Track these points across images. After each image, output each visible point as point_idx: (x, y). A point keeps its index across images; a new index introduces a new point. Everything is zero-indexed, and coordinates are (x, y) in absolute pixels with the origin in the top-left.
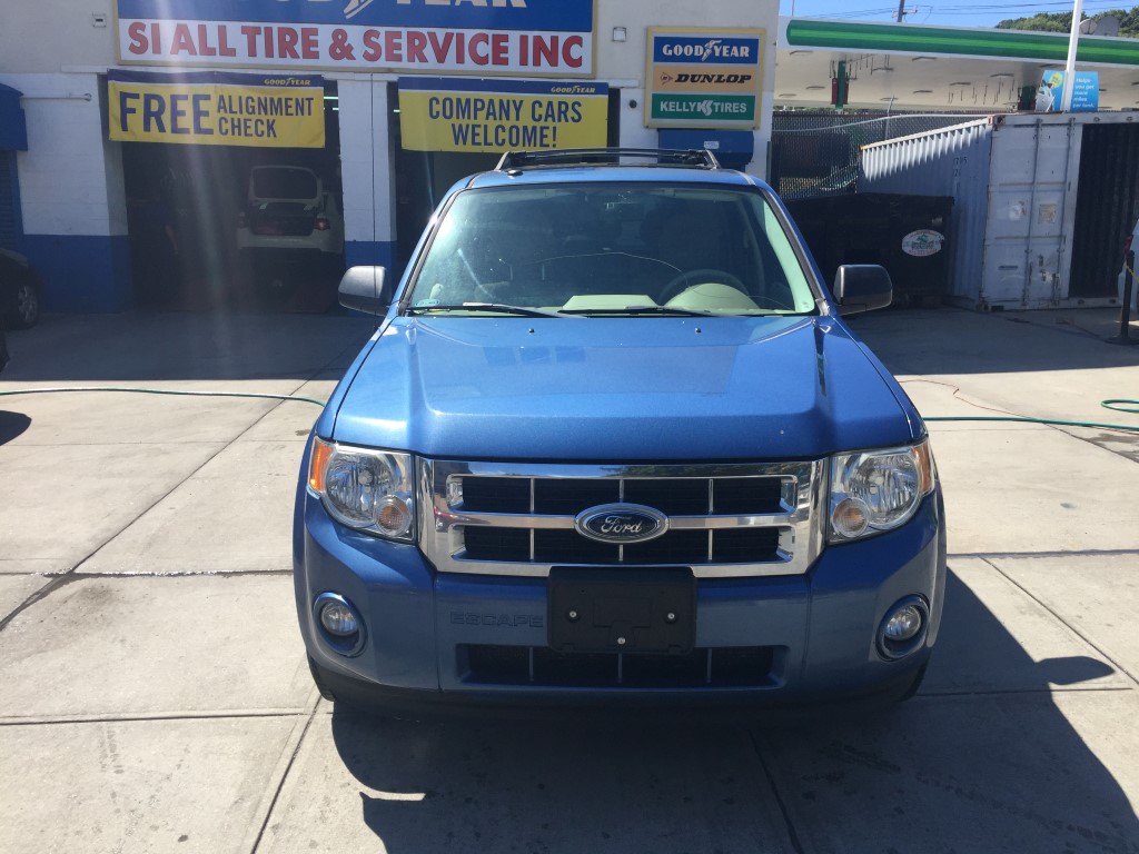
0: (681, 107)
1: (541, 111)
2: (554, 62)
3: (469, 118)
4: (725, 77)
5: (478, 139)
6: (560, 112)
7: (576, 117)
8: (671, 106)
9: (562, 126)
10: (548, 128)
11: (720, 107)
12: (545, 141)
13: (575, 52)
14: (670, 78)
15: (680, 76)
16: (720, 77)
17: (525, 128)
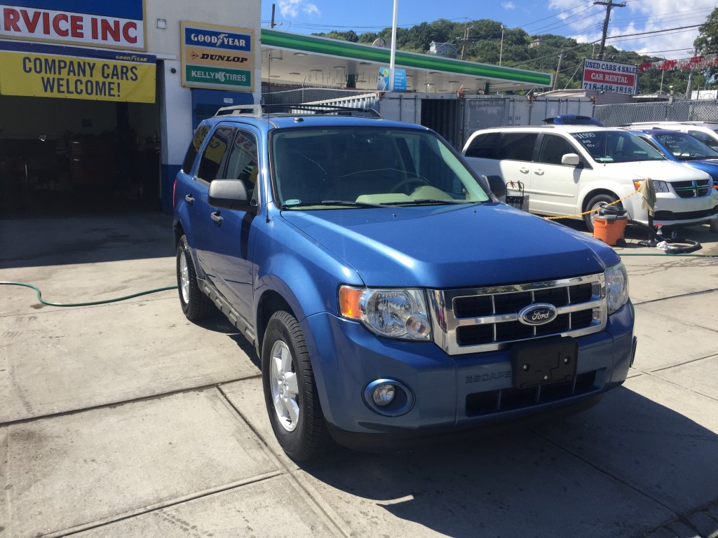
0: (205, 75)
1: (109, 71)
2: (117, 38)
3: (55, 73)
4: (232, 58)
5: (62, 89)
6: (122, 73)
7: (134, 77)
8: (198, 74)
9: (123, 82)
10: (113, 83)
11: (229, 76)
12: (112, 92)
13: (132, 32)
14: (197, 56)
15: (204, 55)
16: (228, 57)
17: (97, 83)
